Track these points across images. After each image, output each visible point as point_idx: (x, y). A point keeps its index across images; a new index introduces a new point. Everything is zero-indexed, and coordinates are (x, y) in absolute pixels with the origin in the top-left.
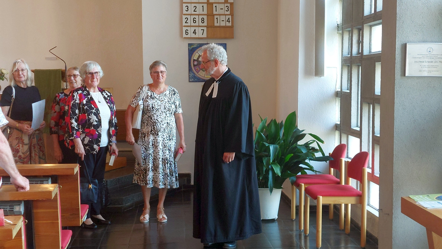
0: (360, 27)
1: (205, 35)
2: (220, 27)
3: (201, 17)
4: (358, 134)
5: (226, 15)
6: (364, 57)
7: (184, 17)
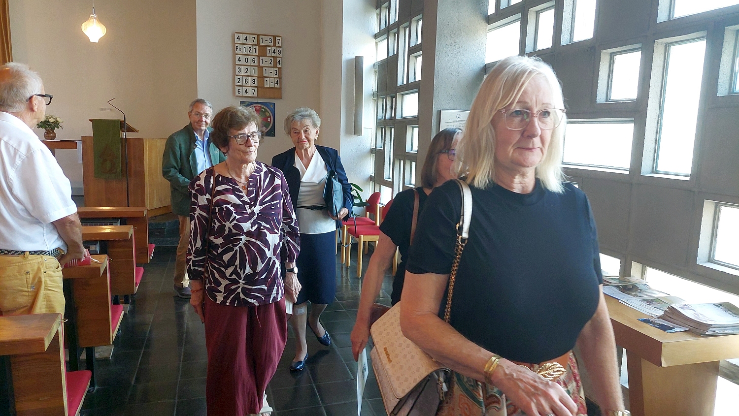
0: (394, 95)
1: (256, 95)
2: (269, 88)
3: (252, 78)
4: (390, 185)
5: (275, 78)
7: (237, 77)
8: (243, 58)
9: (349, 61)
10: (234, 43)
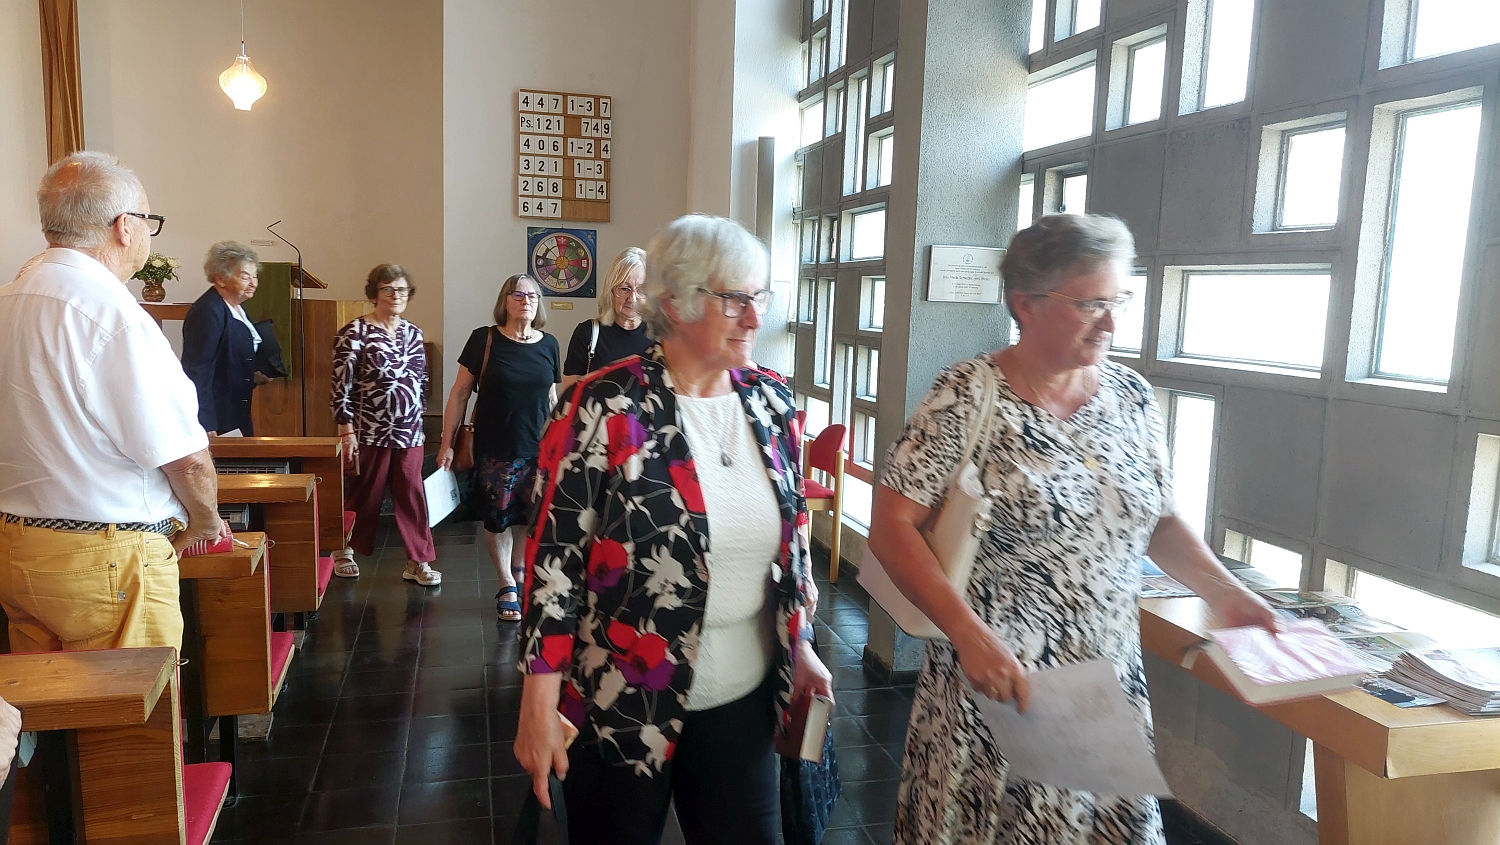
0: (836, 214)
1: (558, 214)
2: (585, 200)
3: (552, 181)
4: (827, 396)
5: (597, 180)
6: (840, 266)
7: (521, 179)
8: (534, 141)
9: (746, 147)
10: (517, 112)
